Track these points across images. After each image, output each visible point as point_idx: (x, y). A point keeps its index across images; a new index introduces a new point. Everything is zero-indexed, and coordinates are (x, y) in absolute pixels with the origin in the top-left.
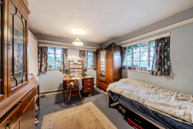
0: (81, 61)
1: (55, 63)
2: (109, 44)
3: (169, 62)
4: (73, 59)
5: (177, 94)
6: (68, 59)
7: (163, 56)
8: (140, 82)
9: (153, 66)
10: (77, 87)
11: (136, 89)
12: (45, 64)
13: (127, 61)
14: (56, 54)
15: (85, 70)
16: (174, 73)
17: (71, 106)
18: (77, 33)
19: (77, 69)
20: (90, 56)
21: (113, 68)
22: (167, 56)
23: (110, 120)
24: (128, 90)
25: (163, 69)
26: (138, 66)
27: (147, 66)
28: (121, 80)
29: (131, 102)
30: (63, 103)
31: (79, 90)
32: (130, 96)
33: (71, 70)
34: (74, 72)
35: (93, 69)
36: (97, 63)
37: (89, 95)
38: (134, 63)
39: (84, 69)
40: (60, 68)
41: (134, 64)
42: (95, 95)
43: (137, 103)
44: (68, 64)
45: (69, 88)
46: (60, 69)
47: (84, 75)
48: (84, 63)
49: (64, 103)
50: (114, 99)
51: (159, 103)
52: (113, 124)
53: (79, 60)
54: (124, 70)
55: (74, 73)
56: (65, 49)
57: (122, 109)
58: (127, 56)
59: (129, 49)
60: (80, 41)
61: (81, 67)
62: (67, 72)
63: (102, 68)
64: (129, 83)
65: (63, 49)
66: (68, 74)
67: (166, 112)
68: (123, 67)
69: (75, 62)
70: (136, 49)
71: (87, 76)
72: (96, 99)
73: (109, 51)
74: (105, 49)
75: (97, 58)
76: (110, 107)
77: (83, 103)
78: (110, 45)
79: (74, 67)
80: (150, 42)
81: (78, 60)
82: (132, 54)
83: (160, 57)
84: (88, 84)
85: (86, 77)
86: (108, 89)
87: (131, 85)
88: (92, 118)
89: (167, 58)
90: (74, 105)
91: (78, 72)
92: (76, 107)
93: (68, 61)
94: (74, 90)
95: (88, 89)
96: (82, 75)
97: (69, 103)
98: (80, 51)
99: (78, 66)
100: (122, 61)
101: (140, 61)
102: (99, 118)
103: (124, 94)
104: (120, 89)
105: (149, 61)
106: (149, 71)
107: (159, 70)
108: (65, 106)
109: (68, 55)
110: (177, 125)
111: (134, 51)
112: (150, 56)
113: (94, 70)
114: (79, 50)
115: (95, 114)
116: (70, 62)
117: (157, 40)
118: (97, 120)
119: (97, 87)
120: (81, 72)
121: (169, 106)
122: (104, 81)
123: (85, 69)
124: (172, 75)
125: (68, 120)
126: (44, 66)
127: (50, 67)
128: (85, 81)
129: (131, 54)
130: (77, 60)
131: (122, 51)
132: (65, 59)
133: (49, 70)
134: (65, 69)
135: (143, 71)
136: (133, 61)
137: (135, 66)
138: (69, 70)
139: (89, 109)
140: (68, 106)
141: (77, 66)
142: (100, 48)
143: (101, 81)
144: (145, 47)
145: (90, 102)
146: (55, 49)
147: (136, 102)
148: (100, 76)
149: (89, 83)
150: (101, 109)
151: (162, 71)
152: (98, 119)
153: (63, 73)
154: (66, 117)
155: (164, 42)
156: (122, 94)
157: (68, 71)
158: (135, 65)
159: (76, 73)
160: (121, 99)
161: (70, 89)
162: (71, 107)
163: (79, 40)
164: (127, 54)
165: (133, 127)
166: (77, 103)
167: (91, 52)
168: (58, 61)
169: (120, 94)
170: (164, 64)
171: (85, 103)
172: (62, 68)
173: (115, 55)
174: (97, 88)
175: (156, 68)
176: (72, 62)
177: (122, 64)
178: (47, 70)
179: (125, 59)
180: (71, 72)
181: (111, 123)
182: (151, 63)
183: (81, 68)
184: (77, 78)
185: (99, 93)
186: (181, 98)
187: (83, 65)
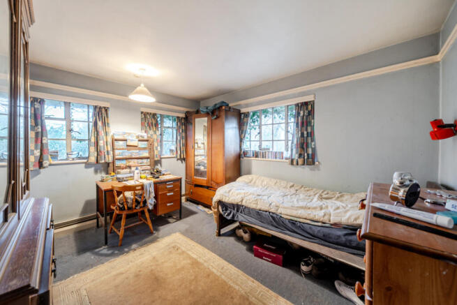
0: (147, 141)
1: (69, 145)
2: (216, 105)
3: (313, 143)
4: (125, 133)
5: (323, 192)
6: (111, 134)
7: (305, 133)
8: (273, 180)
9: (292, 150)
10: (142, 204)
11: (267, 192)
12: (36, 148)
13: (250, 141)
14: (73, 121)
15: (158, 162)
16: (320, 160)
17: (126, 250)
18: (139, 73)
19: (136, 161)
20: (169, 127)
21: (224, 156)
22: (311, 132)
23: (222, 258)
24: (253, 194)
25: (306, 154)
26: (269, 149)
27: (283, 150)
28: (240, 179)
29: (259, 214)
30: (104, 247)
31: (146, 210)
32: (257, 204)
33: (118, 163)
34: (130, 167)
35: (176, 159)
36: (186, 145)
37: (170, 220)
38: (264, 145)
39: (156, 159)
40: (88, 158)
41: (263, 147)
42: (184, 218)
43: (268, 213)
44: (110, 148)
45: (121, 206)
46: (86, 161)
47: (155, 173)
48: (156, 144)
49: (106, 247)
50: (228, 215)
51: (297, 207)
52: (227, 263)
53: (141, 136)
54: (245, 158)
55: (128, 170)
56: (100, 108)
57: (243, 234)
58: (251, 129)
59: (254, 115)
60: (149, 93)
61: (146, 154)
62: (107, 168)
63: (198, 156)
64: (255, 183)
65: (95, 107)
66: (113, 174)
67: (304, 217)
68: (244, 152)
69: (129, 143)
70: (266, 116)
71: (164, 175)
72: (187, 226)
73: (216, 119)
74: (207, 114)
75: (186, 133)
76: (219, 235)
77: (158, 238)
78: (218, 106)
79: (127, 154)
80: (288, 106)
81: (138, 137)
82: (260, 128)
83: (302, 134)
84: (168, 194)
85: (163, 178)
86: (215, 199)
87: (257, 186)
88: (185, 262)
89: (311, 136)
90: (134, 246)
91: (139, 168)
92: (142, 250)
93: (110, 140)
94: (135, 211)
95: (168, 205)
96: (152, 173)
97: (121, 245)
98: (145, 114)
99: (138, 151)
100: (241, 140)
101: (273, 140)
102: (200, 257)
103: (246, 202)
104: (240, 193)
105: (287, 140)
106: (286, 159)
107: (300, 155)
108: (110, 252)
109: (111, 125)
110: (316, 231)
111: (263, 120)
112: (287, 132)
113: (180, 161)
114: (142, 113)
115: (190, 253)
116: (116, 143)
117: (297, 105)
118: (195, 263)
119: (187, 200)
120: (149, 167)
121: (309, 208)
122: (205, 185)
123: (159, 159)
124: (317, 163)
125: (127, 278)
126: (33, 154)
127: (55, 155)
128: (160, 186)
129: (257, 127)
130: (134, 138)
131: (242, 119)
132: (102, 133)
133: (50, 165)
134: (103, 161)
135: (278, 160)
136: (260, 141)
137: (264, 149)
138: (113, 163)
139: (174, 247)
140: (119, 250)
141: (135, 153)
142: (195, 110)
143: (197, 186)
144: (281, 115)
145: (175, 232)
146: (67, 105)
147: (266, 211)
148: (195, 175)
149: (170, 190)
150: (201, 242)
151: (304, 158)
152: (199, 260)
153: (96, 171)
154: (122, 273)
155: (307, 109)
156: (244, 203)
157: (111, 165)
158: (266, 147)
159: (137, 169)
160: (241, 212)
161: (122, 209)
162: (127, 252)
163: (146, 89)
164: (250, 126)
165: (262, 259)
166: (144, 241)
167: (171, 118)
168: (78, 140)
169: (240, 204)
170: (307, 147)
171: (163, 237)
172: (93, 159)
173: (228, 128)
174: (188, 203)
175: (297, 153)
176: (121, 143)
177: (240, 147)
178: (45, 165)
179: (247, 135)
180: (119, 168)
181: (224, 261)
182: (290, 143)
183: (148, 158)
184: (141, 181)
185: (192, 213)
186: (326, 196)
187: (151, 148)
